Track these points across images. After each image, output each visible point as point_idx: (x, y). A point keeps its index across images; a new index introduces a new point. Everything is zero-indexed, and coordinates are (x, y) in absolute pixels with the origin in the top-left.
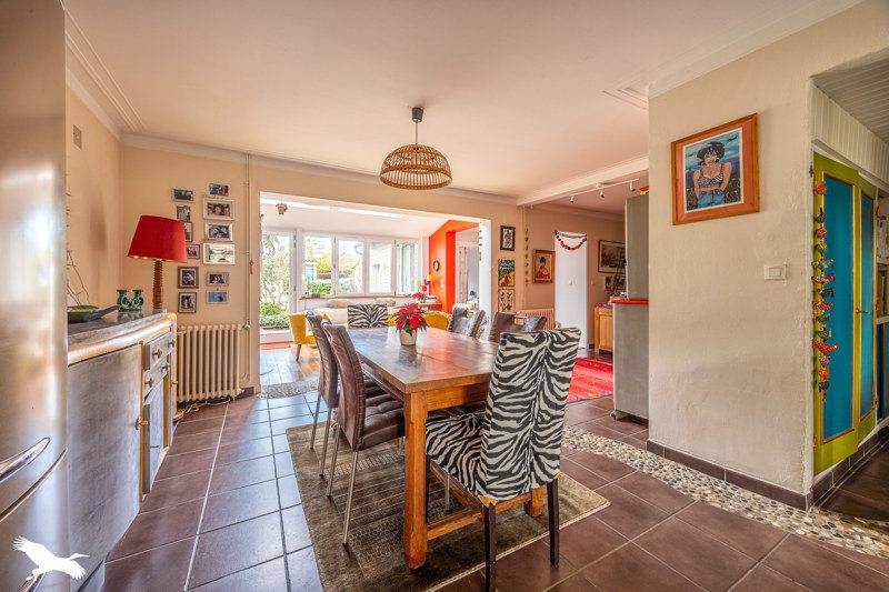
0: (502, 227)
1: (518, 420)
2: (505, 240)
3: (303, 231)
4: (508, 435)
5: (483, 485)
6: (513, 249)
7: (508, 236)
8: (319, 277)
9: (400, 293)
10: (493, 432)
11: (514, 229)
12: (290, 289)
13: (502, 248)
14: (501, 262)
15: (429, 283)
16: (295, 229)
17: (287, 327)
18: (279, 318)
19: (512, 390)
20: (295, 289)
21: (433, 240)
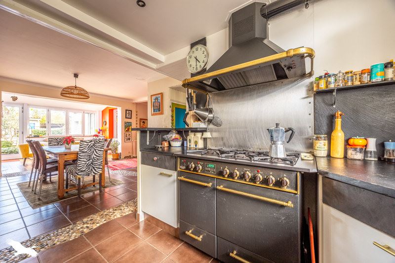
0: (126, 110)
1: (87, 159)
2: (127, 115)
3: (28, 105)
4: (83, 162)
5: (77, 174)
6: (131, 118)
7: (129, 113)
8: (42, 127)
9: (86, 134)
10: (79, 162)
11: (131, 111)
12: (20, 133)
13: (126, 118)
14: (125, 123)
15: (101, 130)
16: (23, 104)
17: (17, 153)
18: (11, 149)
19: (84, 152)
20: (23, 133)
21: (103, 112)
